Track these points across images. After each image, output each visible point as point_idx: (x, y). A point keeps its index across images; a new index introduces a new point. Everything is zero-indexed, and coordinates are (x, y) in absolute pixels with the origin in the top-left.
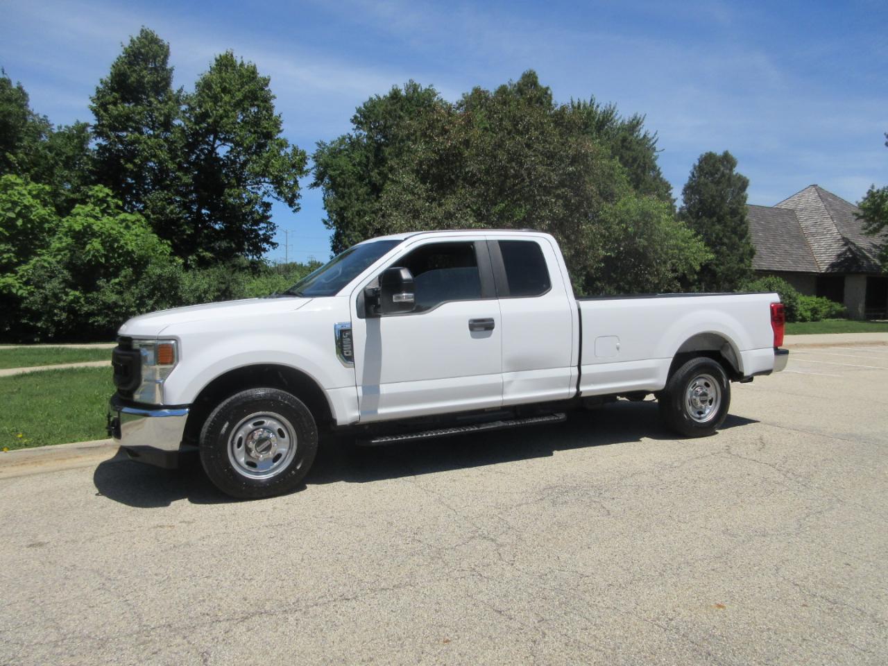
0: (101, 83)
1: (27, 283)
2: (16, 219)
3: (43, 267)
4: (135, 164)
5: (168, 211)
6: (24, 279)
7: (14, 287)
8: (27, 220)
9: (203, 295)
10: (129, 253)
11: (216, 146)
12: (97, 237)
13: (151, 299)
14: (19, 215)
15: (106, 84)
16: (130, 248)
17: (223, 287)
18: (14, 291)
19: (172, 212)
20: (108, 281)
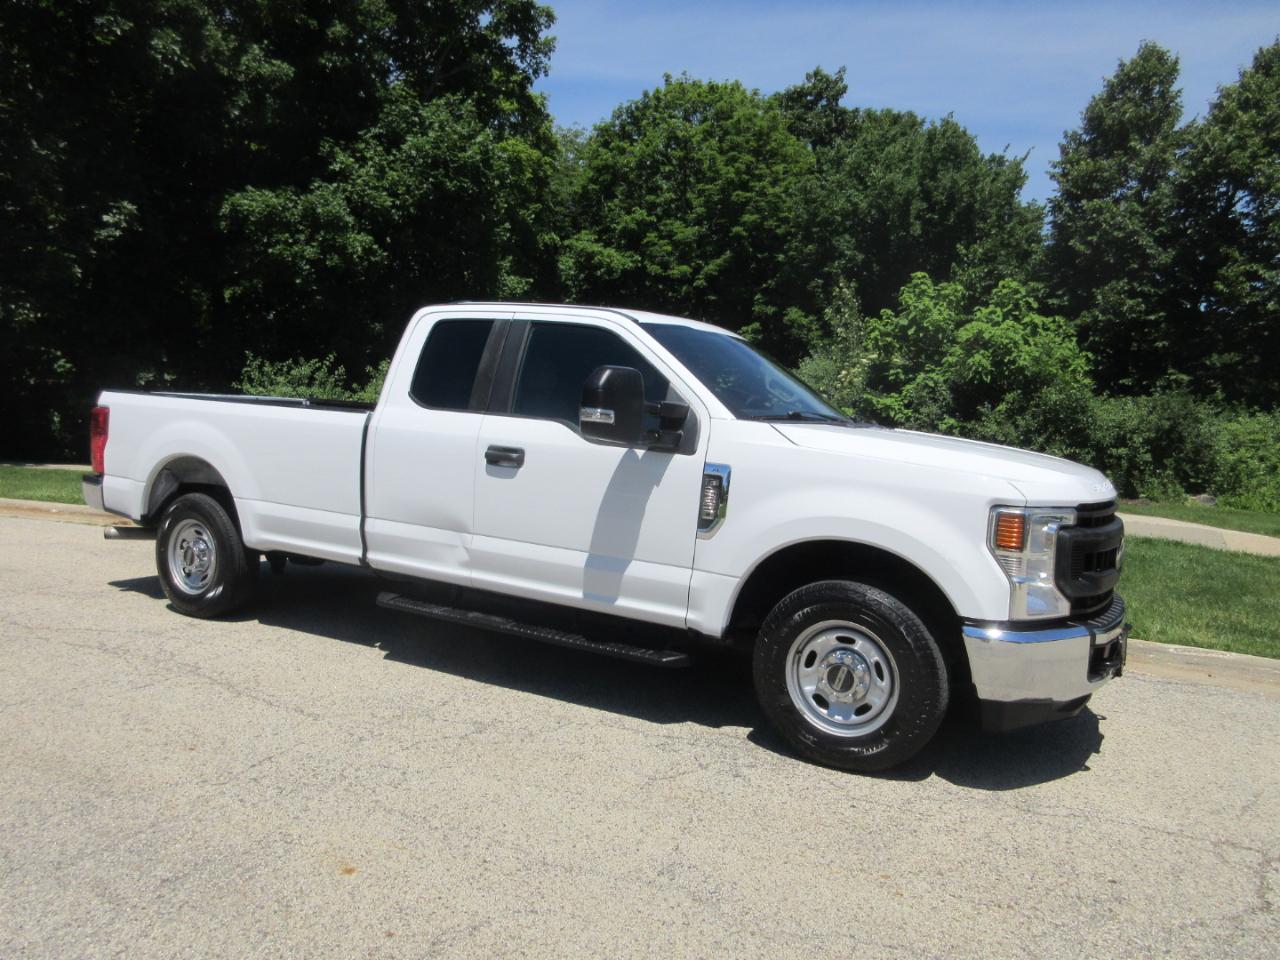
0: (1066, 136)
1: (907, 406)
2: (909, 327)
3: (926, 386)
4: (1089, 244)
5: (1125, 308)
6: (906, 402)
7: (893, 409)
8: (920, 328)
9: (1128, 436)
10: (1022, 369)
11: (1236, 199)
12: (986, 349)
13: (1040, 435)
14: (913, 322)
15: (1074, 138)
16: (1021, 363)
17: (1167, 424)
18: (892, 414)
19: (1131, 308)
20: (993, 408)
